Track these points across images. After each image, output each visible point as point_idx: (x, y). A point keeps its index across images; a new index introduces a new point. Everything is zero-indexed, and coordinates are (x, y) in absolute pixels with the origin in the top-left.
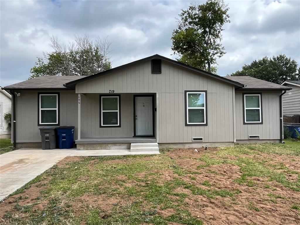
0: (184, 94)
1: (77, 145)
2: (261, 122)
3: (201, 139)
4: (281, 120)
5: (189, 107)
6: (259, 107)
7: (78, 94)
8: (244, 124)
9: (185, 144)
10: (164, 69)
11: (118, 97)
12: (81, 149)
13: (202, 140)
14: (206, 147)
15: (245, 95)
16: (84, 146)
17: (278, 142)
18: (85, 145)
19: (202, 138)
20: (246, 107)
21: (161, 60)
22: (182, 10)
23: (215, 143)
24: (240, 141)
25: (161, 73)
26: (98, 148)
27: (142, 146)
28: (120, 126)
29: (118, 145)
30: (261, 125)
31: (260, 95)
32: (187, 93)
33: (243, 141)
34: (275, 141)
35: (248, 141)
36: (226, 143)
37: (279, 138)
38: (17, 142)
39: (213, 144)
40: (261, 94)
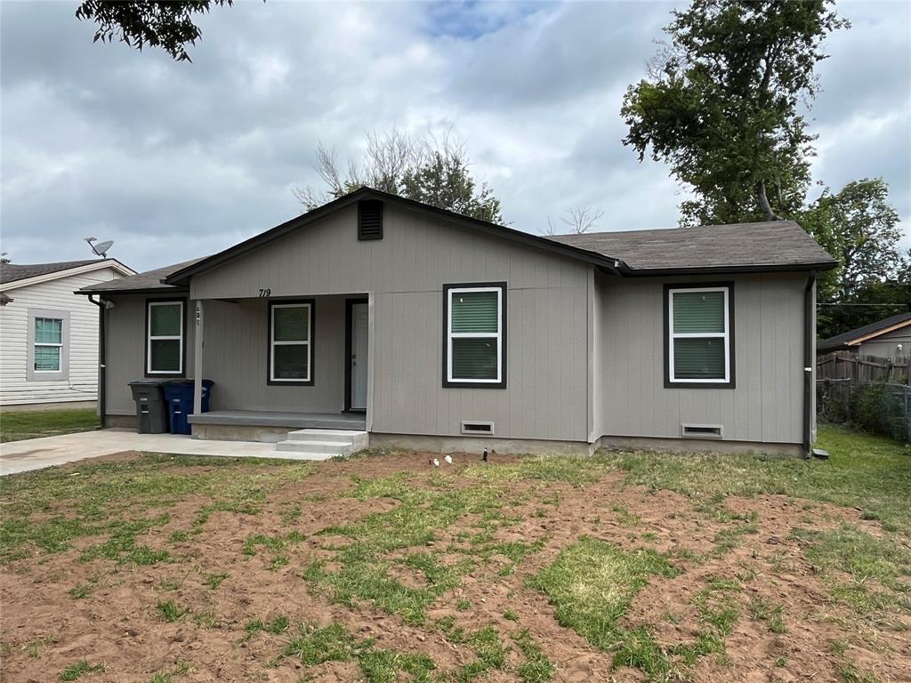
0: (441, 294)
1: (193, 427)
2: (727, 380)
3: (487, 428)
4: (807, 376)
5: (453, 332)
6: (724, 332)
7: (195, 301)
8: (665, 387)
9: (441, 440)
10: (392, 227)
11: (309, 305)
12: (199, 436)
13: (489, 430)
14: (486, 453)
15: (671, 292)
16: (206, 429)
17: (795, 452)
18: (208, 427)
19: (489, 426)
20: (675, 332)
21: (382, 202)
22: (675, 13)
23: (530, 442)
24: (654, 441)
25: (382, 238)
26: (235, 437)
27: (314, 437)
28: (311, 383)
29: (277, 431)
30: (731, 391)
31: (726, 290)
32: (450, 291)
33: (662, 442)
34: (782, 448)
35: (679, 442)
36: (565, 445)
37: (799, 440)
38: (108, 412)
39: (526, 445)
40: (731, 285)
